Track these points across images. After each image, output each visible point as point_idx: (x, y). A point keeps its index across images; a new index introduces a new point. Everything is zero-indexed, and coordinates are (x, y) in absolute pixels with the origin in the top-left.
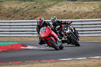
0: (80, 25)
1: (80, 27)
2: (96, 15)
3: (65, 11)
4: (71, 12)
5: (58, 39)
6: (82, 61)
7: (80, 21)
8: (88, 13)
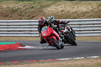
0: (78, 24)
1: (78, 27)
2: (94, 15)
3: (62, 11)
4: (69, 12)
6: (80, 60)
7: (78, 21)
8: (86, 12)
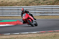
2: (23, 4)
5: (34, 20)
